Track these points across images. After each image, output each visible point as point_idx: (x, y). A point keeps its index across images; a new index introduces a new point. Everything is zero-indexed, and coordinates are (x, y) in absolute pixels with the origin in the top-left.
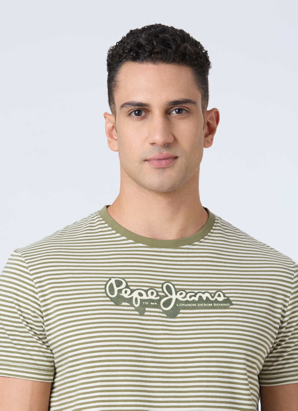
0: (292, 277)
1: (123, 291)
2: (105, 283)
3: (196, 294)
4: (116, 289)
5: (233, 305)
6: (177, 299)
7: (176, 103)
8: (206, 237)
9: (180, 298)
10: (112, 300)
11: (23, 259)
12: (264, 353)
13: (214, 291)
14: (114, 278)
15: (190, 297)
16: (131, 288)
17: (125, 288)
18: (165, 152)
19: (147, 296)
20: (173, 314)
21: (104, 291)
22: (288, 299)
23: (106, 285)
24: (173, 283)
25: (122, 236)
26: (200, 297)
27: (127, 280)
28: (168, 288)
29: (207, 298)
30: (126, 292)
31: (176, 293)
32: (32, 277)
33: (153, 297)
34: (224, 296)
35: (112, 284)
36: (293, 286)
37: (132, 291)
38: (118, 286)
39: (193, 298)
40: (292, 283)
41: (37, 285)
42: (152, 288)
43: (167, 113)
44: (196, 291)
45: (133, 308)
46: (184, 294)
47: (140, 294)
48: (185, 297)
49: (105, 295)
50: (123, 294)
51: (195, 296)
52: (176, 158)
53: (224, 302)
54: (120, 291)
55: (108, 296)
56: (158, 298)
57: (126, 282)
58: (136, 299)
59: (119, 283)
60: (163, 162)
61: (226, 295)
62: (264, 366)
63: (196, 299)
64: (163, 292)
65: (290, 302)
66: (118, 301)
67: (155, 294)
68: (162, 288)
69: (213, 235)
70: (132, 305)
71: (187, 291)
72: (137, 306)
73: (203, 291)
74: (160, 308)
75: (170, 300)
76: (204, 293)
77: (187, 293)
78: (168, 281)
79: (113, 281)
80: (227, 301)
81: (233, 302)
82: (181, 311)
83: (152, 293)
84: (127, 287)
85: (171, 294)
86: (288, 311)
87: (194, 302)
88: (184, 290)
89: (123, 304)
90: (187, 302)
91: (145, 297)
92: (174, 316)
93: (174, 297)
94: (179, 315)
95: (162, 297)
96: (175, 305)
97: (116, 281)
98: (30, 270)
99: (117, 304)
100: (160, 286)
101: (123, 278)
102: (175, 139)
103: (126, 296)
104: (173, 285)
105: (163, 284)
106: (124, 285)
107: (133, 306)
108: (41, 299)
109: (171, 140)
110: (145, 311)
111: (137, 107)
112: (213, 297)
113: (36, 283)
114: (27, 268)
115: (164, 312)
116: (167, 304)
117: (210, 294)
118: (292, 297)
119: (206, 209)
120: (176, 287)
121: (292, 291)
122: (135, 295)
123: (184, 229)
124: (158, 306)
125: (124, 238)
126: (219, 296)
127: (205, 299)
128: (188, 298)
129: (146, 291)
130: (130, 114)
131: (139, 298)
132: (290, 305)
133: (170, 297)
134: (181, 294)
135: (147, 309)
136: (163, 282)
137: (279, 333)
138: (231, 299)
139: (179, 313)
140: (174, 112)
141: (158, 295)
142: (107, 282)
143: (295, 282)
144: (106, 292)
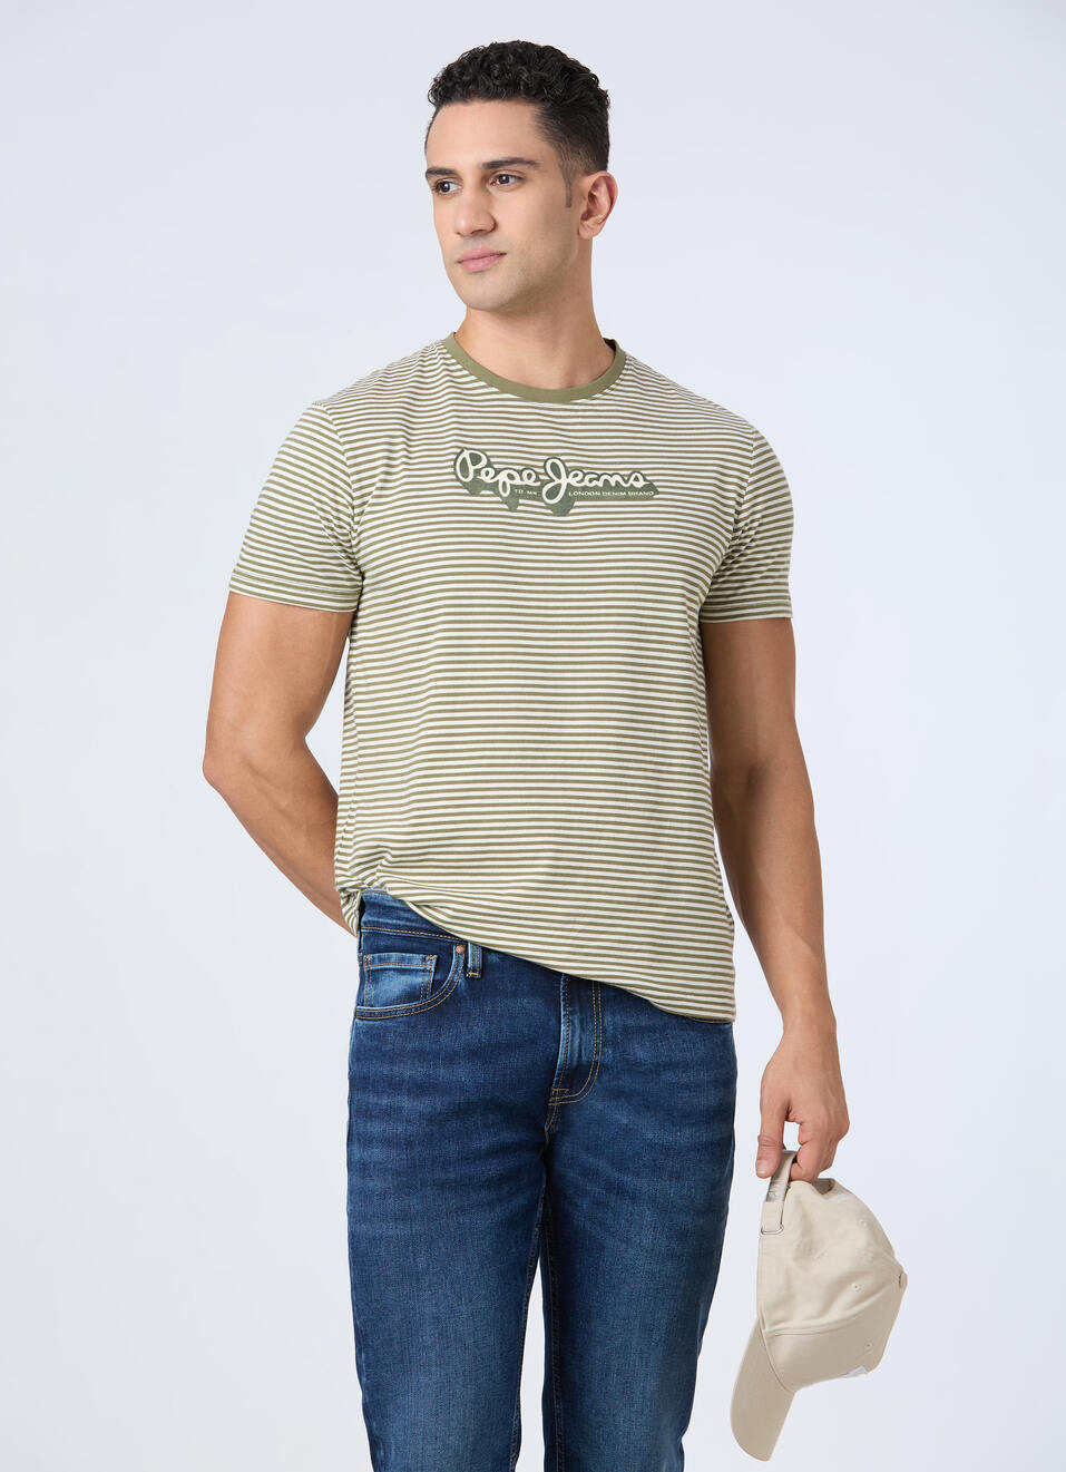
0: (751, 448)
1: (483, 472)
2: (454, 457)
3: (600, 476)
4: (472, 469)
5: (659, 493)
6: (569, 485)
8: (613, 386)
9: (573, 481)
10: (465, 485)
11: (331, 418)
12: (712, 569)
13: (629, 472)
14: (468, 449)
15: (591, 481)
16: (495, 466)
17: (486, 466)
19: (522, 479)
20: (563, 508)
21: (452, 470)
22: (744, 484)
23: (455, 461)
24: (562, 458)
25: (480, 380)
26: (606, 481)
27: (488, 453)
28: (554, 467)
29: (617, 482)
30: (487, 473)
31: (568, 474)
32: (342, 448)
33: (530, 483)
34: (645, 480)
35: (464, 459)
36: (752, 463)
37: (497, 472)
38: (474, 464)
39: (595, 483)
40: (751, 459)
41: (350, 462)
42: (528, 467)
43: (484, 180)
44: (599, 472)
45: (499, 499)
46: (581, 475)
47: (511, 477)
48: (582, 480)
49: (454, 477)
50: (483, 477)
51: (598, 479)
52: (503, 254)
53: (644, 489)
54: (478, 472)
55: (458, 479)
56: (538, 484)
57: (488, 457)
58: (504, 483)
59: (476, 459)
61: (648, 478)
62: (708, 597)
63: (600, 484)
64: (547, 474)
65: (748, 489)
66: (475, 487)
67: (534, 476)
68: (544, 467)
69: (623, 383)
70: (498, 494)
71: (586, 471)
72: (505, 495)
73: (611, 472)
74: (543, 501)
75: (558, 487)
76: (611, 476)
77: (585, 475)
78: (554, 456)
79: (466, 454)
80: (650, 487)
81: (660, 490)
82: (576, 504)
83: (529, 476)
84: (489, 465)
85: (559, 477)
86: (745, 502)
87: (596, 488)
88: (580, 469)
89: (483, 492)
90: (585, 488)
91: (517, 481)
92: (565, 513)
93: (564, 481)
94: (572, 511)
95: (544, 483)
96: (566, 494)
97: (471, 455)
98: (341, 437)
99: (472, 494)
100: (542, 464)
101: (483, 451)
103: (488, 480)
104: (563, 462)
105: (546, 461)
106: (484, 462)
107: (500, 496)
108: (355, 486)
110: (519, 504)
112: (626, 482)
113: (348, 459)
114: (336, 433)
115: (549, 506)
116: (553, 493)
117: (622, 476)
118: (750, 480)
119: (612, 344)
120: (567, 464)
121: (752, 471)
122: (502, 477)
123: (571, 375)
124: (539, 498)
125: (482, 384)
126: (636, 479)
127: (613, 485)
128: (586, 483)
129: (520, 472)
130: (437, 190)
131: (509, 482)
132: (747, 493)
133: (557, 481)
134: (576, 475)
135: (521, 501)
136: (545, 457)
137: (734, 539)
138: (655, 484)
139: (572, 507)
141: (537, 480)
142: (459, 454)
143: (755, 457)
144: (455, 473)
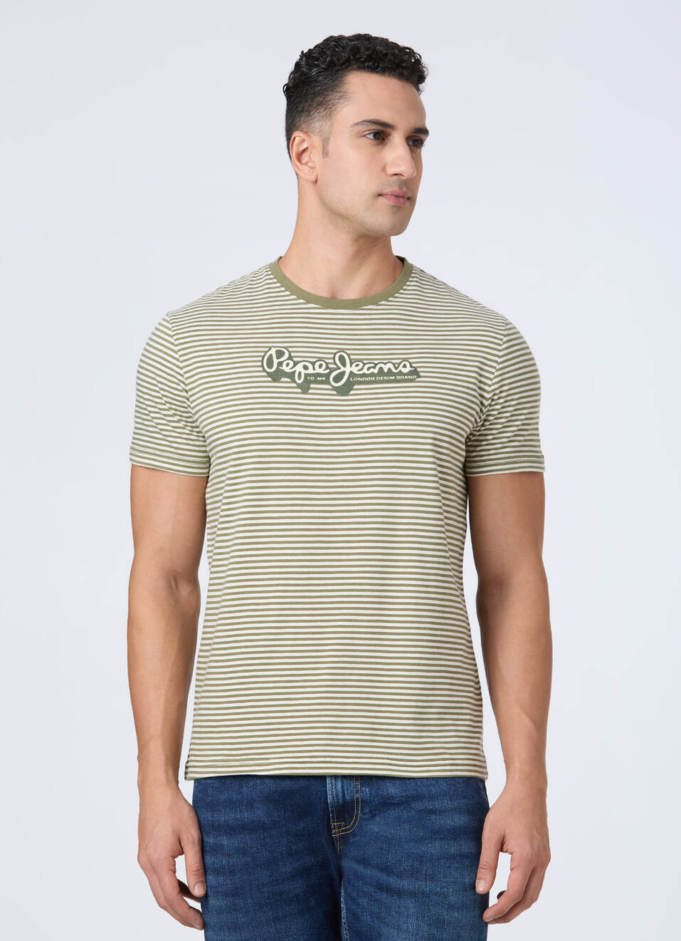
0: (501, 342)
1: (285, 364)
2: (263, 354)
3: (376, 365)
4: (276, 361)
5: (420, 377)
6: (351, 373)
8: (396, 295)
9: (355, 370)
10: (269, 375)
11: (170, 326)
13: (400, 361)
14: (274, 347)
15: (368, 369)
16: (295, 359)
17: (287, 359)
19: (314, 369)
20: (344, 390)
21: (260, 364)
23: (263, 357)
24: (348, 352)
26: (381, 368)
27: (290, 349)
28: (342, 358)
29: (389, 369)
30: (288, 365)
31: (351, 364)
32: (176, 349)
33: (321, 371)
34: (411, 367)
35: (271, 355)
36: (501, 354)
37: (296, 364)
38: (278, 358)
39: (372, 370)
40: (500, 351)
41: (181, 359)
42: (320, 359)
44: (376, 362)
45: (294, 385)
46: (361, 365)
47: (306, 368)
48: (362, 369)
49: (261, 369)
50: (284, 368)
51: (374, 367)
53: (410, 373)
54: (280, 364)
55: (264, 370)
56: (328, 371)
57: (290, 352)
58: (300, 373)
59: (280, 354)
61: (413, 365)
63: (376, 371)
64: (335, 363)
65: (496, 374)
66: (276, 376)
67: (324, 366)
68: (334, 358)
69: (406, 292)
70: (294, 381)
71: (365, 362)
72: (300, 382)
73: (385, 361)
74: (330, 384)
75: (343, 374)
76: (385, 364)
77: (364, 364)
78: (342, 350)
79: (273, 352)
80: (415, 372)
81: (421, 374)
82: (356, 387)
83: (321, 366)
84: (290, 358)
85: (344, 365)
86: (493, 384)
87: (372, 375)
88: (361, 361)
90: (364, 375)
91: (310, 371)
92: (346, 394)
93: (348, 369)
94: (351, 392)
95: (332, 371)
96: (348, 379)
97: (277, 351)
98: (175, 340)
99: (275, 380)
100: (332, 356)
101: (286, 348)
103: (287, 370)
104: (348, 355)
105: (335, 354)
106: (286, 355)
107: (296, 382)
110: (310, 388)
112: (396, 368)
114: (172, 337)
115: (334, 388)
116: (337, 379)
117: (394, 364)
118: (498, 367)
119: (402, 260)
120: (352, 357)
121: (500, 360)
122: (299, 368)
124: (327, 382)
125: (294, 297)
126: (405, 366)
127: (386, 370)
128: (365, 371)
129: (313, 364)
131: (303, 372)
132: (495, 377)
133: (343, 369)
134: (357, 365)
135: (312, 386)
136: (335, 351)
138: (419, 369)
139: (352, 389)
141: (327, 368)
142: (266, 352)
143: (503, 349)
144: (262, 366)
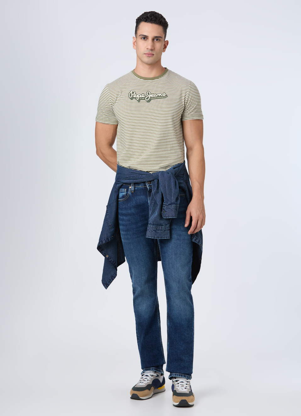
0: (189, 86)
1: (134, 95)
2: (129, 93)
4: (132, 95)
5: (167, 97)
7: (156, 37)
9: (152, 96)
15: (155, 95)
18: (151, 52)
20: (149, 101)
27: (136, 91)
28: (148, 93)
31: (151, 95)
33: (143, 97)
37: (137, 95)
38: (133, 94)
39: (156, 96)
42: (143, 93)
44: (157, 94)
45: (136, 100)
46: (153, 94)
47: (139, 96)
49: (128, 97)
52: (153, 55)
53: (165, 96)
54: (133, 95)
55: (129, 97)
59: (133, 93)
60: (150, 55)
63: (157, 96)
64: (147, 95)
67: (144, 95)
68: (146, 93)
70: (136, 99)
72: (138, 99)
73: (159, 93)
75: (149, 97)
78: (149, 91)
79: (131, 92)
80: (166, 96)
83: (143, 95)
84: (136, 94)
87: (156, 97)
88: (153, 93)
89: (134, 99)
90: (154, 97)
91: (140, 97)
93: (150, 96)
95: (146, 96)
97: (132, 92)
98: (109, 91)
99: (131, 100)
102: (154, 49)
103: (135, 97)
106: (135, 93)
109: (153, 49)
110: (140, 101)
111: (144, 37)
112: (162, 95)
115: (146, 101)
116: (147, 99)
118: (188, 93)
120: (151, 92)
124: (145, 99)
126: (164, 94)
127: (159, 96)
128: (154, 96)
129: (141, 95)
130: (142, 38)
131: (139, 97)
132: (187, 95)
133: (149, 96)
135: (141, 100)
136: (147, 91)
138: (167, 95)
139: (151, 101)
140: (155, 40)
141: (145, 96)
143: (189, 88)
144: (129, 96)
